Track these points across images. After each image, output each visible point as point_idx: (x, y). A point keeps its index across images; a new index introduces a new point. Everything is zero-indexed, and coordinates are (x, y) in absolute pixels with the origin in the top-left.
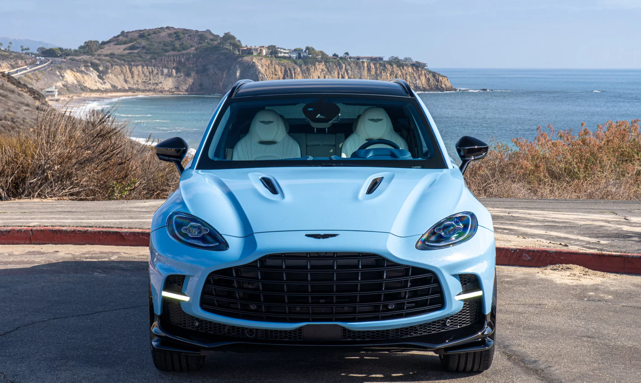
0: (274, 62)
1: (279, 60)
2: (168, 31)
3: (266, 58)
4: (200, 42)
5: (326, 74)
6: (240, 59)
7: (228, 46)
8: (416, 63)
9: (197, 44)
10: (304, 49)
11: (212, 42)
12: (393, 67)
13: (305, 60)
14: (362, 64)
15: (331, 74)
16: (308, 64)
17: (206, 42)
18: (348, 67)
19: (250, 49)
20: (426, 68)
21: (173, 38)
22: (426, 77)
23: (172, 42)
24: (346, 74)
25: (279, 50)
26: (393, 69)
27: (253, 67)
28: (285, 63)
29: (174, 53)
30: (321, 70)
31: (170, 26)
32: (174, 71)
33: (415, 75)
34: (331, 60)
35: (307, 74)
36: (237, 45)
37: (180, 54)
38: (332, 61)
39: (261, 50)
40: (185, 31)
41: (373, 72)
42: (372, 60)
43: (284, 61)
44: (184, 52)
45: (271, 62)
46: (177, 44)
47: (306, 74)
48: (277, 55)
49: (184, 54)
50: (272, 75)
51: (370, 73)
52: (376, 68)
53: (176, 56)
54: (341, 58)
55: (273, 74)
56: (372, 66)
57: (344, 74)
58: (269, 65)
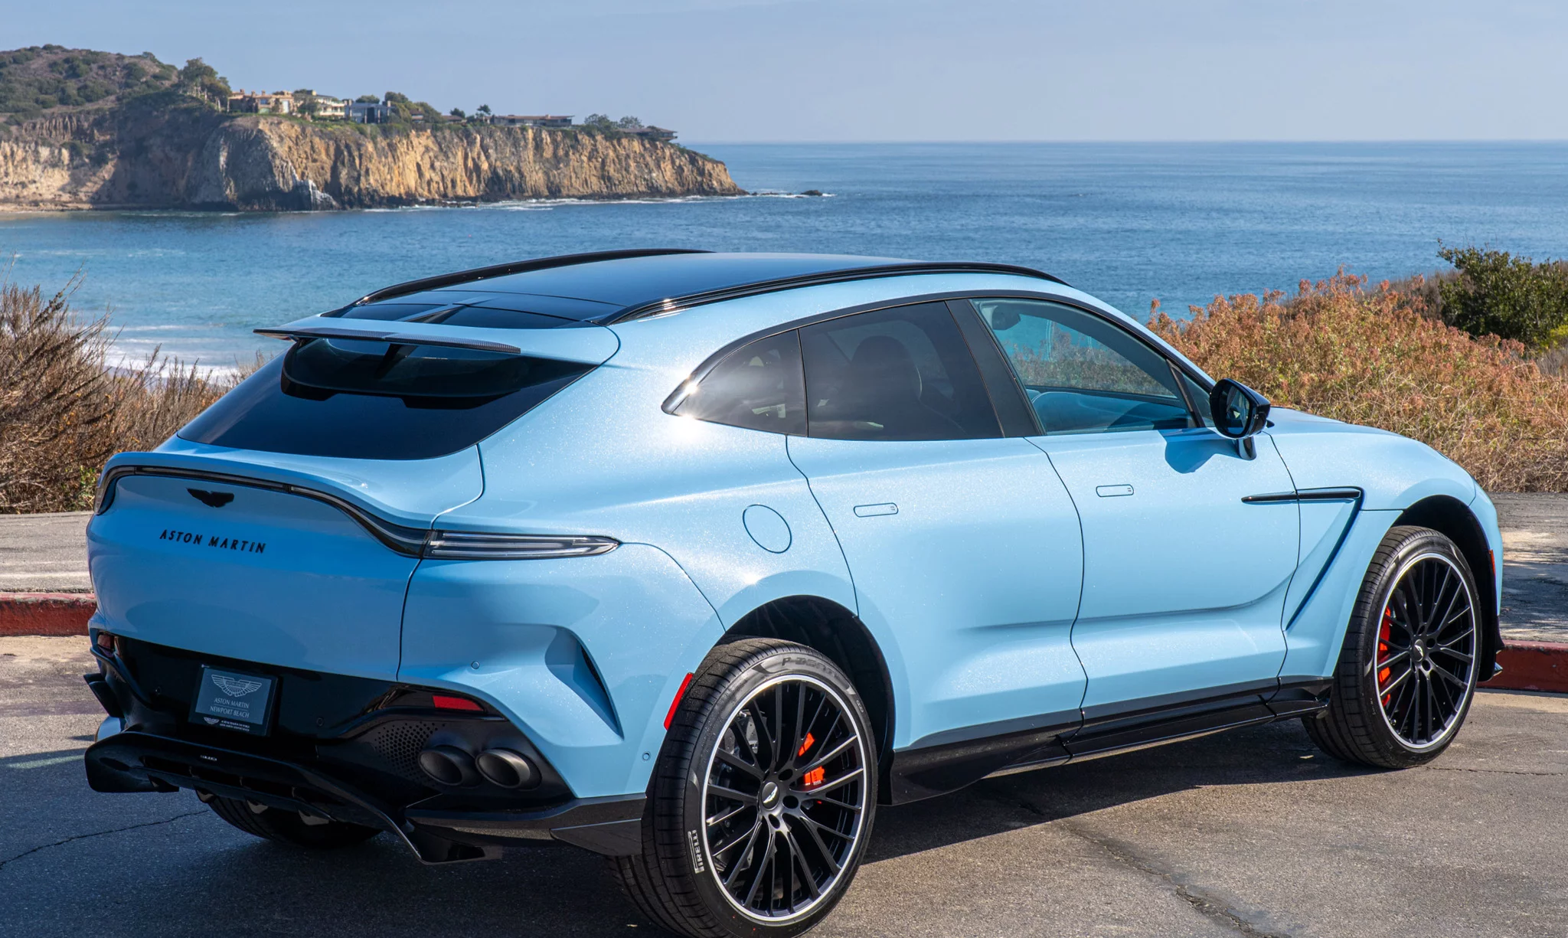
0: (309, 130)
1: (322, 125)
2: (49, 55)
3: (290, 120)
4: (130, 81)
5: (436, 157)
6: (227, 124)
7: (195, 91)
8: (649, 130)
9: (120, 88)
10: (382, 99)
11: (158, 83)
12: (596, 141)
13: (385, 124)
14: (522, 133)
15: (448, 158)
16: (391, 134)
17: (142, 83)
18: (487, 141)
19: (252, 99)
20: (673, 141)
21: (61, 73)
22: (673, 163)
23: (59, 82)
24: (483, 158)
25: (321, 101)
26: (595, 146)
27: (260, 143)
28: (337, 133)
29: (64, 109)
30: (422, 149)
31: (55, 43)
32: (65, 153)
33: (648, 159)
34: (447, 124)
35: (390, 159)
36: (218, 91)
37: (80, 112)
38: (449, 127)
39: (277, 100)
40: (91, 57)
41: (548, 153)
42: (544, 124)
43: (335, 126)
44: (89, 106)
45: (303, 130)
46: (72, 87)
47: (386, 157)
48: (316, 114)
49: (88, 113)
50: (304, 161)
51: (542, 156)
52: (554, 141)
53: (70, 118)
54: (471, 119)
55: (307, 158)
56: (545, 135)
57: (479, 158)
58: (297, 137)
